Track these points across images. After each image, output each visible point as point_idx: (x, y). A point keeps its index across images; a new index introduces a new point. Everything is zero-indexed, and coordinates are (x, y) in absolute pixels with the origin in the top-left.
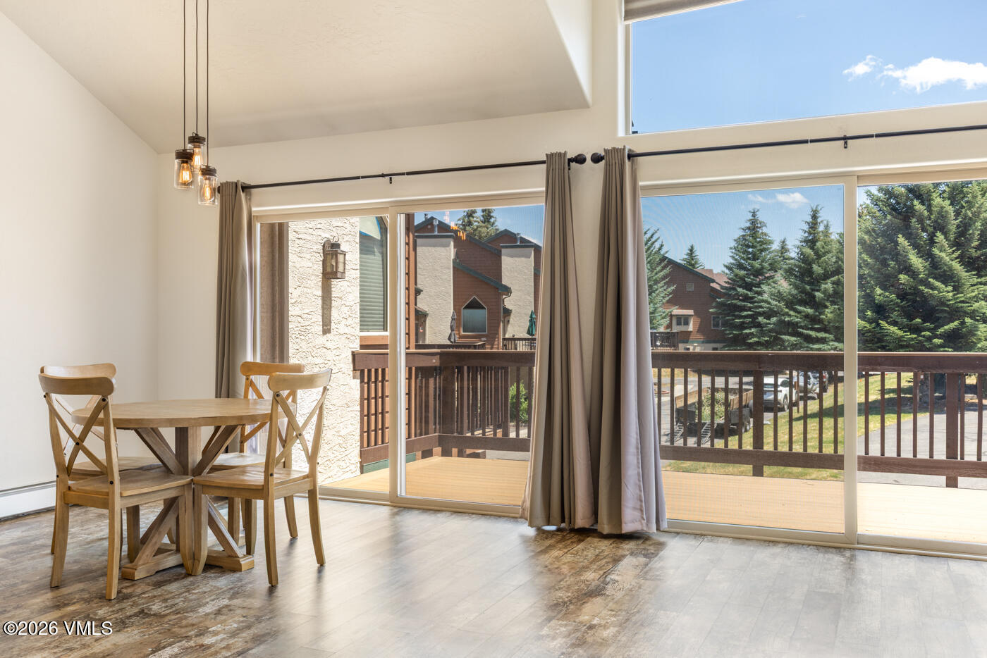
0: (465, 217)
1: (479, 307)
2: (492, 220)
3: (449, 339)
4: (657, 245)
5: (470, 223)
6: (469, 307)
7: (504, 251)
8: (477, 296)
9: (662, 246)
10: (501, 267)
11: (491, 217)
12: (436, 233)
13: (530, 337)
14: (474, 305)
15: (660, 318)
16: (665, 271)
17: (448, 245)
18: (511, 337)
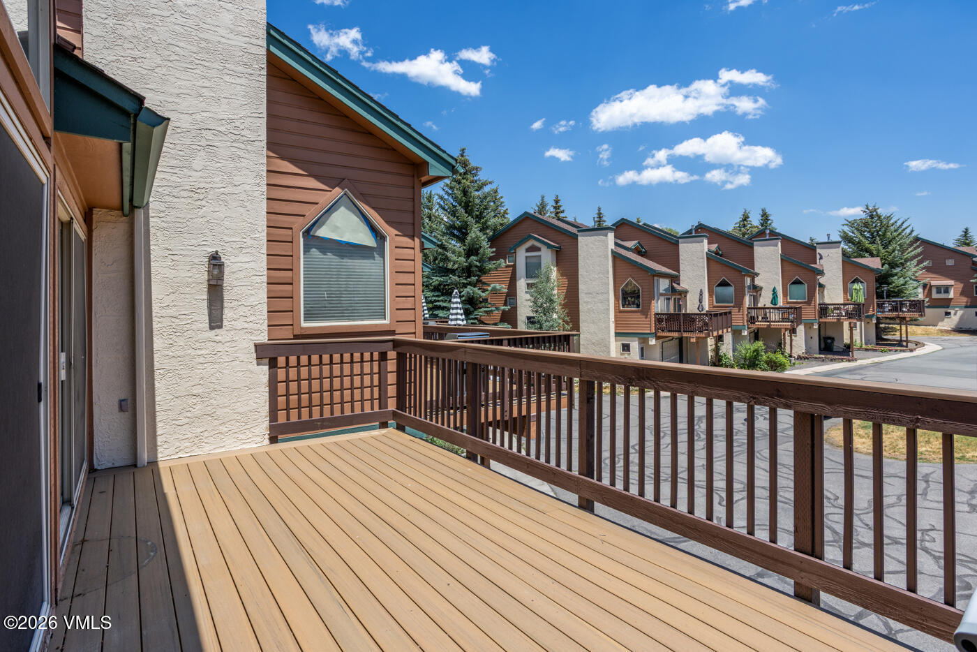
0: (741, 221)
1: (728, 285)
2: (769, 222)
3: (698, 309)
4: (908, 231)
5: (744, 226)
6: (720, 285)
7: (755, 243)
8: (726, 277)
9: (912, 231)
10: (753, 255)
11: (768, 220)
12: (694, 234)
13: (773, 306)
14: (724, 284)
15: (911, 288)
16: (916, 251)
17: (702, 242)
18: (763, 306)
